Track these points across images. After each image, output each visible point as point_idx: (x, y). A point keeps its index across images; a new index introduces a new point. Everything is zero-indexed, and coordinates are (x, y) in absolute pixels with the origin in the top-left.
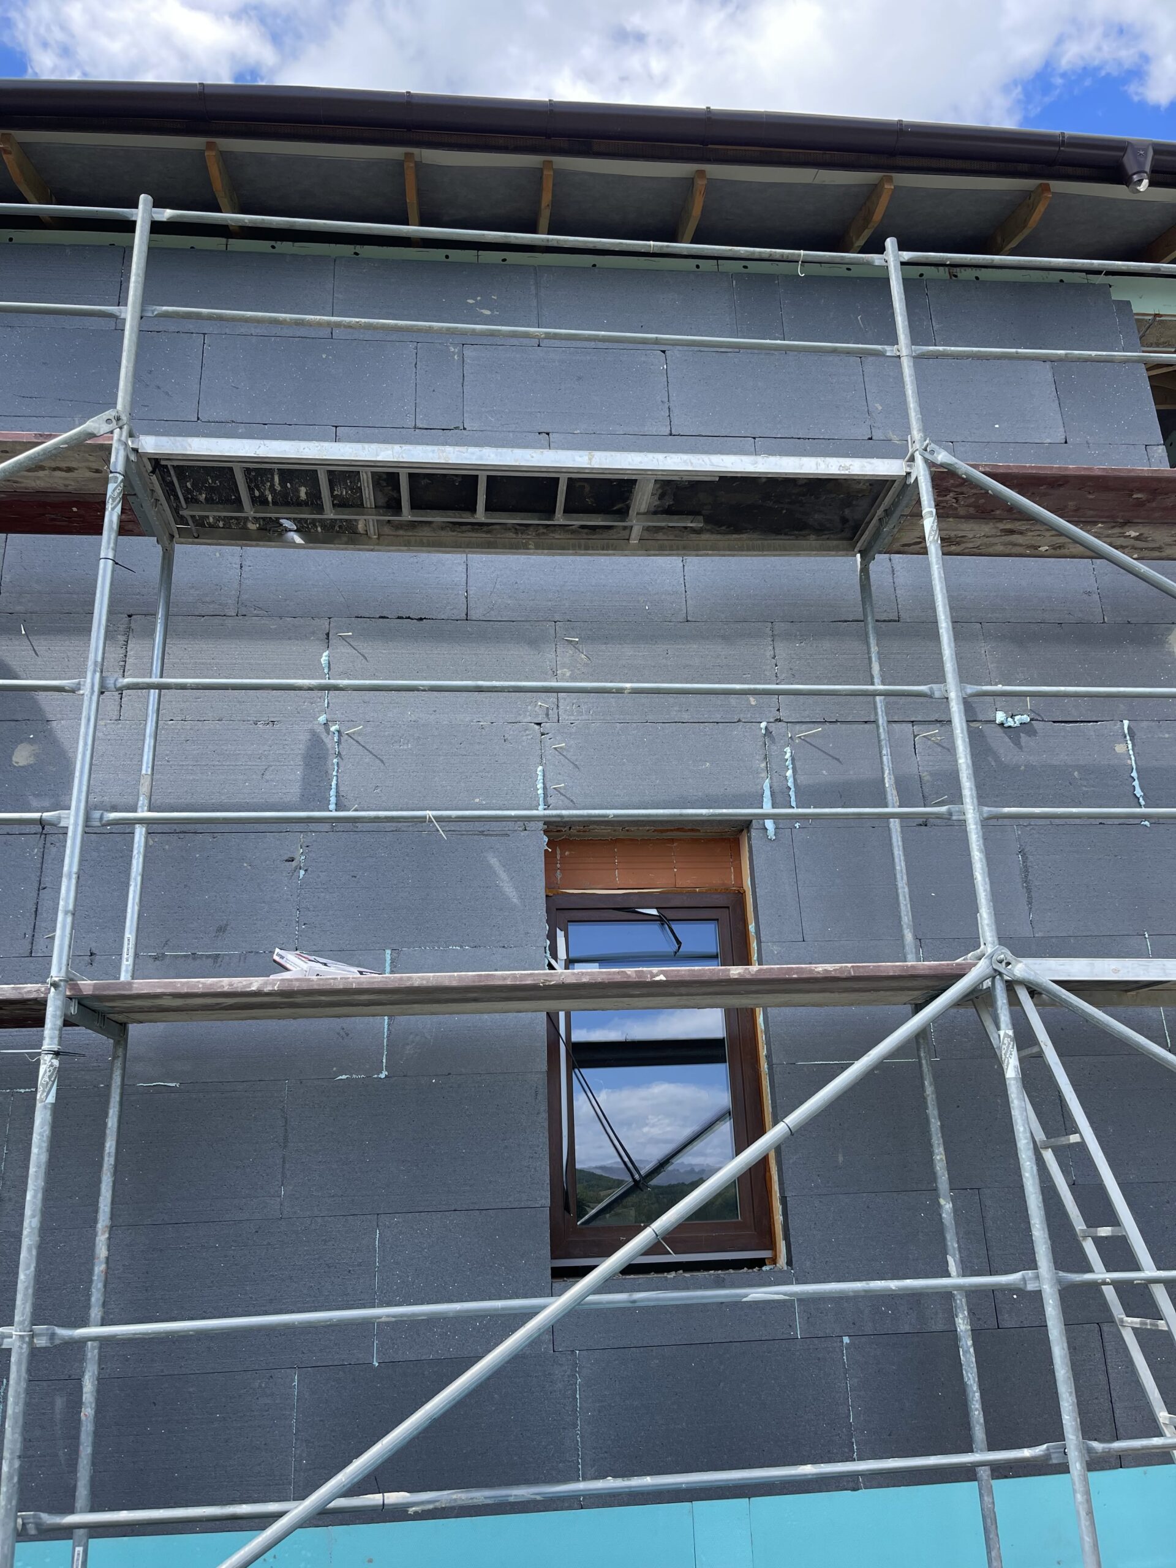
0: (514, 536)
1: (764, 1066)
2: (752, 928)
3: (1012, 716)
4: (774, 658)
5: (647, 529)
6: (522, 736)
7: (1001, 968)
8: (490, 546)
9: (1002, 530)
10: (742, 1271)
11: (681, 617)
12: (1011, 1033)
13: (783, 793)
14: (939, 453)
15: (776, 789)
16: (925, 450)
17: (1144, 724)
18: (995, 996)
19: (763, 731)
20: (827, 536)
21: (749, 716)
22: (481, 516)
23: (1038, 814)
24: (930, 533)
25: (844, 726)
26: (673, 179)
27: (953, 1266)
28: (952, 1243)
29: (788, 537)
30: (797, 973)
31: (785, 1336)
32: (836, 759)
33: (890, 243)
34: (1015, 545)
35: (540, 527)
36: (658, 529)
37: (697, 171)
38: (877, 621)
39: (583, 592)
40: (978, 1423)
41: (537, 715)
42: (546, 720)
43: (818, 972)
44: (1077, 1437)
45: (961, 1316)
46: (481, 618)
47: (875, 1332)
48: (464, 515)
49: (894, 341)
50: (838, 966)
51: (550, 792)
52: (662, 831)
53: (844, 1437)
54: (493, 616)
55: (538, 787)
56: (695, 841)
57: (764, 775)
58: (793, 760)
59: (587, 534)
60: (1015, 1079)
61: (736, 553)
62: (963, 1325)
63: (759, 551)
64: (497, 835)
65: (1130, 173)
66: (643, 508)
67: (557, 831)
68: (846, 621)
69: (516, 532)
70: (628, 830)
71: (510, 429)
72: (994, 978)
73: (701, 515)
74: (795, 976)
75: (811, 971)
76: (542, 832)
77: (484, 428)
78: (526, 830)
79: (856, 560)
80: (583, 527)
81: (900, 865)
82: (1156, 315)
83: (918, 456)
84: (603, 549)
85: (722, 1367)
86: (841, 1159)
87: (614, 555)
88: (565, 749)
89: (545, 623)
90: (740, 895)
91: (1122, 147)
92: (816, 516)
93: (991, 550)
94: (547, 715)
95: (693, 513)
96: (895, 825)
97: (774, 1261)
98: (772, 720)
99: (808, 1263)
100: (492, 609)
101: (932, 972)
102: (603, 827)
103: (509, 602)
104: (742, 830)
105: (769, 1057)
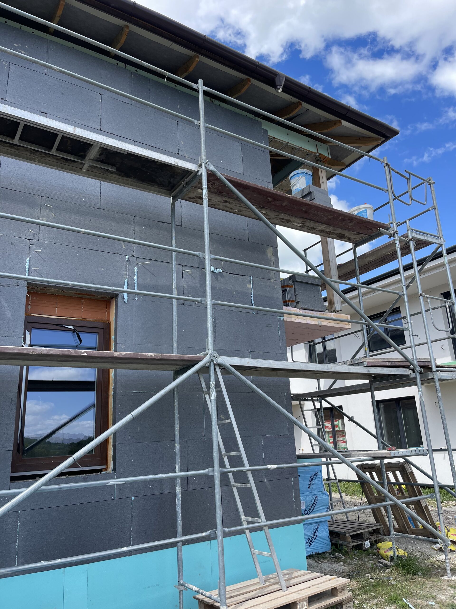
0: (29, 154)
1: (111, 392)
2: (113, 337)
3: (216, 269)
4: (134, 231)
5: (91, 166)
6: (21, 244)
7: (214, 359)
8: (17, 156)
9: (224, 200)
10: (93, 474)
11: (98, 206)
12: (214, 383)
13: (132, 285)
14: (211, 166)
15: (130, 283)
16: (206, 163)
17: (257, 279)
18: (210, 369)
19: (127, 259)
20: (161, 187)
21: (122, 252)
22: (16, 141)
23: (230, 305)
24: (205, 195)
25: (158, 263)
26: (115, 24)
27: (177, 468)
28: (178, 460)
29: (147, 184)
30: (140, 356)
31: (110, 499)
32: (154, 275)
33: (200, 81)
34: (226, 207)
35: (43, 153)
36: (95, 167)
37: (126, 25)
38: (176, 225)
39: (55, 186)
40: (180, 525)
41: (29, 235)
42: (32, 238)
43: (148, 356)
44: (221, 527)
45: (178, 486)
46: (5, 187)
47: (144, 495)
48: (8, 139)
49: (199, 119)
50: (156, 354)
51: (31, 270)
52: (78, 294)
53: (128, 536)
54: (12, 187)
55: (26, 267)
56: (92, 300)
57: (125, 277)
58: (137, 272)
59: (63, 162)
60: (214, 399)
61: (125, 185)
62: (178, 490)
63: (135, 187)
64: (4, 286)
65: (277, 85)
66: (92, 157)
67: (31, 288)
68: (162, 222)
69: (31, 152)
70: (64, 292)
71: (28, 107)
72: (211, 362)
73: (115, 166)
74: (139, 357)
75: (146, 356)
76: (26, 287)
77: (16, 103)
78: (18, 285)
79: (170, 200)
80: (63, 158)
81: (175, 318)
82: (274, 138)
83: (203, 165)
84: (70, 170)
85: (82, 513)
86: (139, 429)
87: (74, 174)
88: (41, 253)
89: (36, 196)
90: (108, 324)
91: (276, 74)
92: (160, 179)
93: (218, 207)
94: (34, 236)
95: (113, 165)
96: (175, 301)
97: (106, 469)
98: (131, 255)
99: (122, 470)
100: (11, 184)
101: (189, 359)
102: (53, 289)
103: (20, 183)
104: (112, 298)
105: (114, 389)
